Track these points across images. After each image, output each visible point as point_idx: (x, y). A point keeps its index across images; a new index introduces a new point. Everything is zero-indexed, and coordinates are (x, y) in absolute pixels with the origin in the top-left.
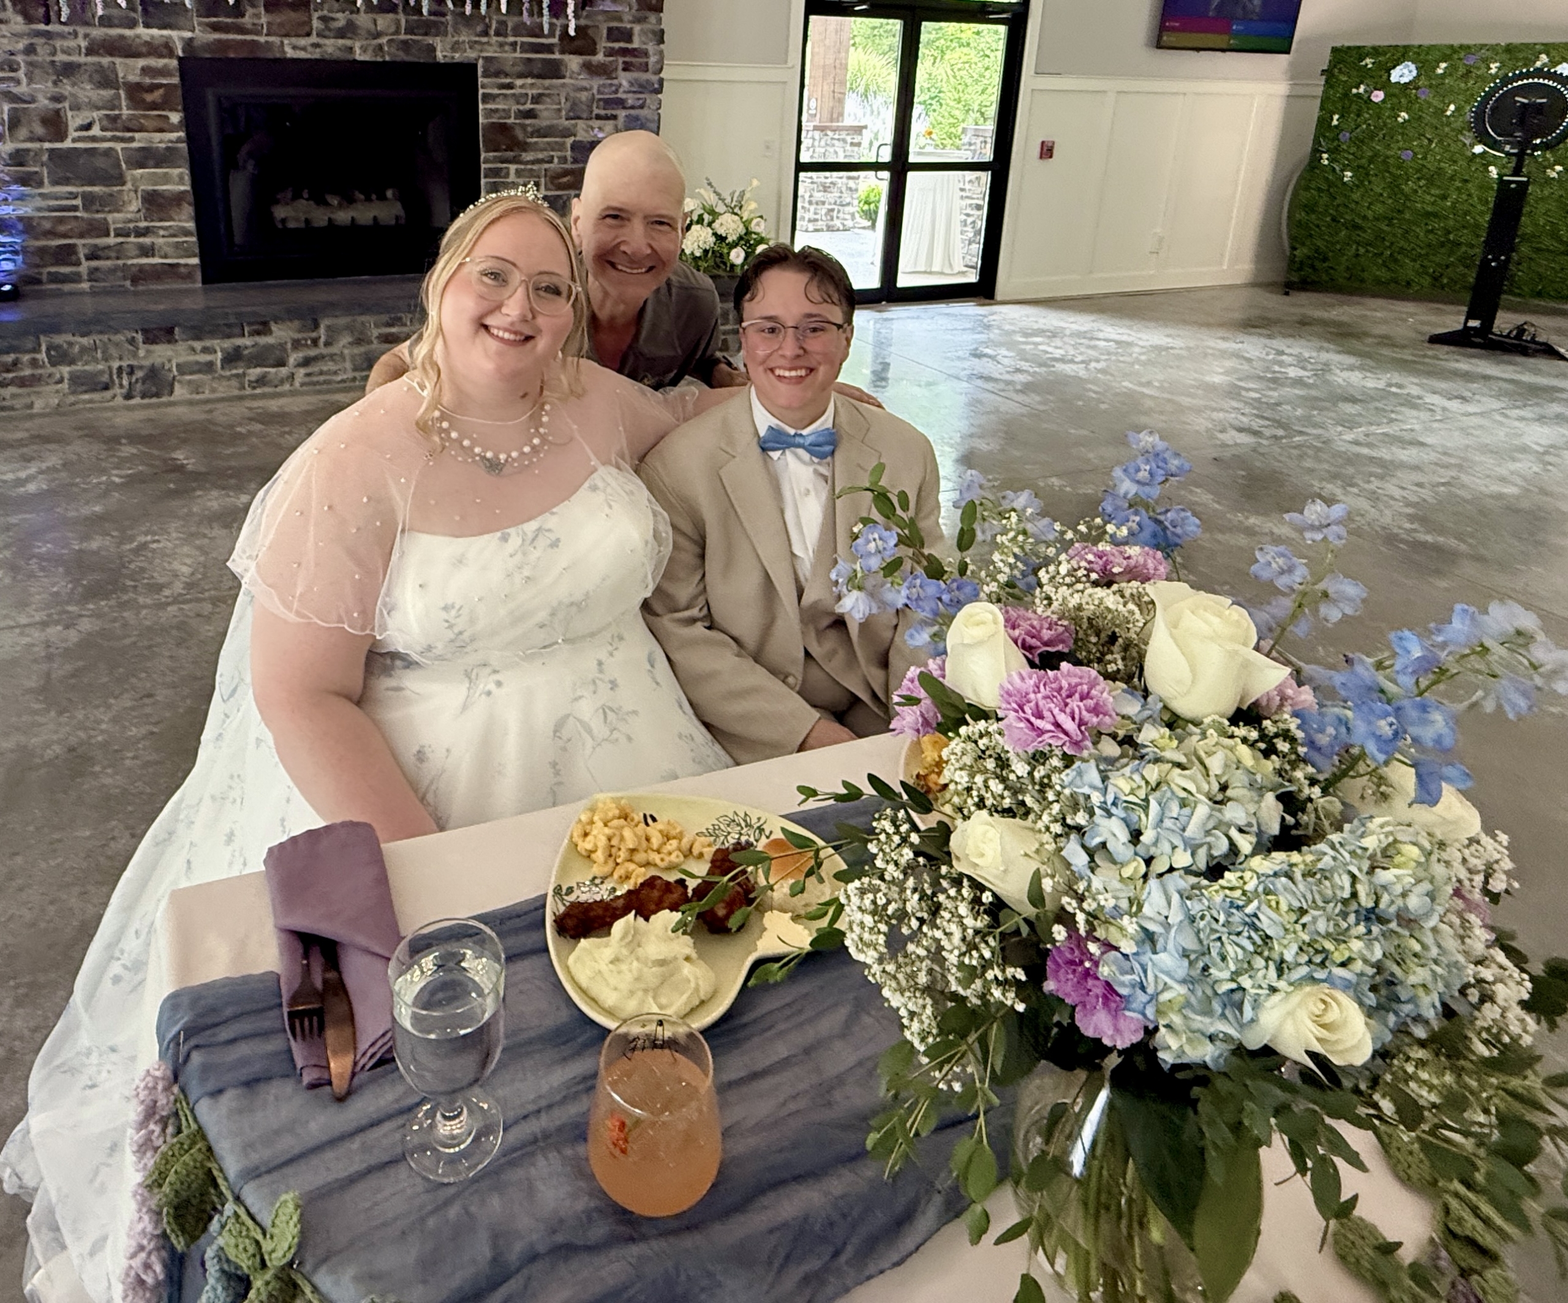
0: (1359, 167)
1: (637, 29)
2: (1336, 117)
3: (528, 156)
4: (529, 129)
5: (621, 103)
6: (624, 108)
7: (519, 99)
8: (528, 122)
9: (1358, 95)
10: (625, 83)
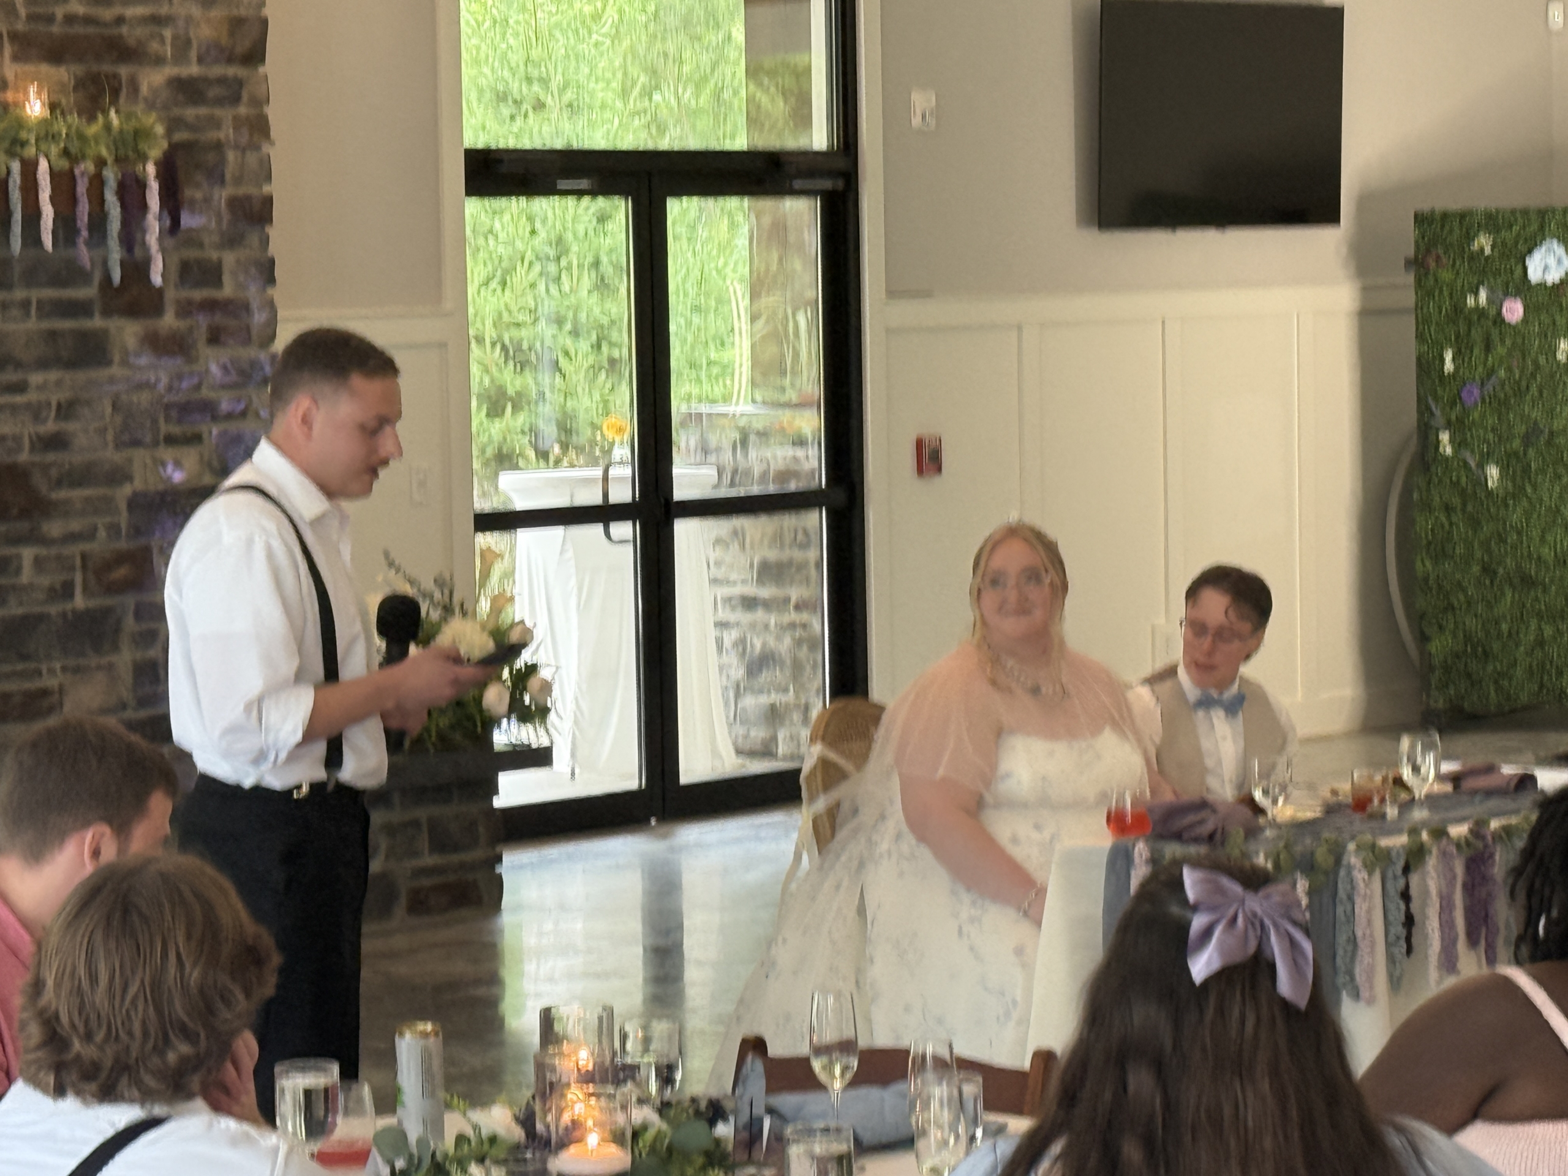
0: (1508, 456)
1: (229, 259)
2: (1448, 356)
3: (54, 528)
4: (54, 472)
5: (209, 409)
6: (215, 418)
7: (36, 412)
8: (51, 457)
9: (1478, 310)
10: (214, 369)
